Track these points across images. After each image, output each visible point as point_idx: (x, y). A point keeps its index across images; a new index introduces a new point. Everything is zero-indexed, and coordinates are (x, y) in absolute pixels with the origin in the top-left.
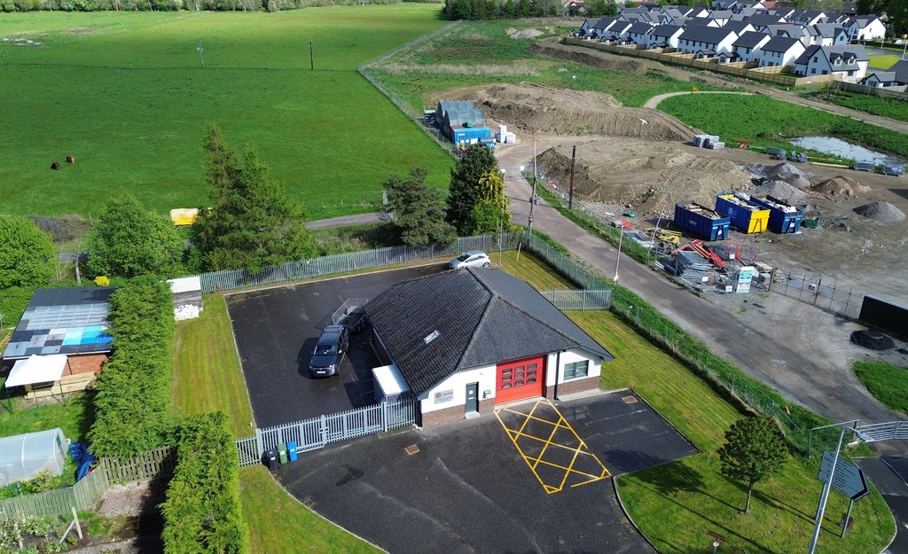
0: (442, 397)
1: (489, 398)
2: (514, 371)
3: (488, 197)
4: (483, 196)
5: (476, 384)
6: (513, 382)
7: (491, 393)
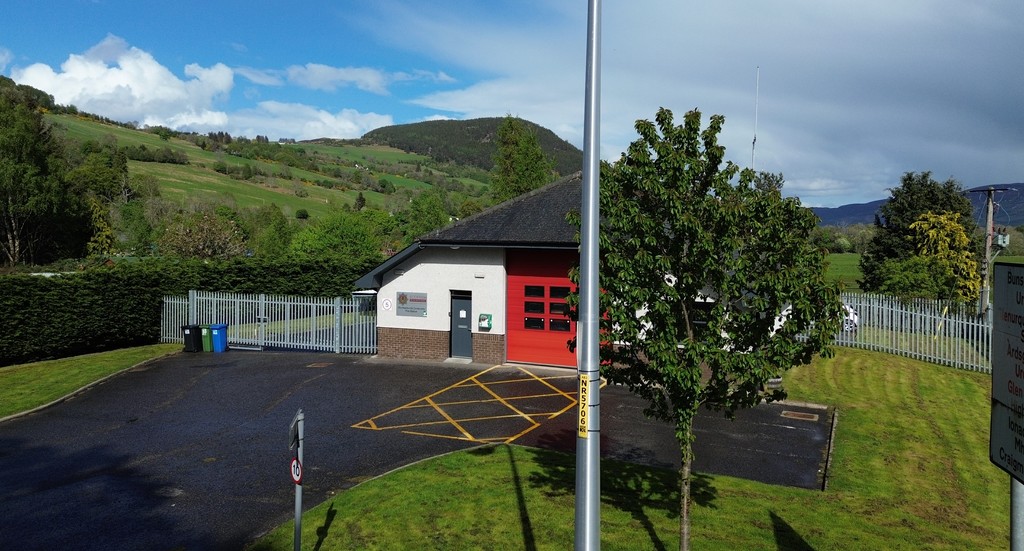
0: (409, 304)
1: (491, 332)
2: (547, 292)
3: (925, 252)
4: (917, 252)
5: (470, 293)
6: (547, 317)
7: (492, 322)
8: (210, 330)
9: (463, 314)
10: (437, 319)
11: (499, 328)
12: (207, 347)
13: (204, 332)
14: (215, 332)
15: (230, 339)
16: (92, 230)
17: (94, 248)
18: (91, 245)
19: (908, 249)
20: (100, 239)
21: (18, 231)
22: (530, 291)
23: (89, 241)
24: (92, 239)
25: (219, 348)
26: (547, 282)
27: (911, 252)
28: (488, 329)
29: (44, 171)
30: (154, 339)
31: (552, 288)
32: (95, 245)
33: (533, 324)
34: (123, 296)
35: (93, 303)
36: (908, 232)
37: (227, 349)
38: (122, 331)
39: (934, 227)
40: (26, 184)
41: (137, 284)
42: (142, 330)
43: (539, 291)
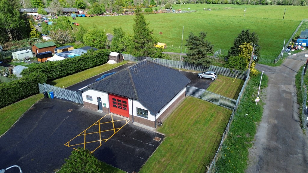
0: (89, 98)
1: (106, 107)
2: (117, 100)
3: (241, 54)
4: (240, 53)
5: (101, 98)
6: (117, 105)
7: (106, 105)
8: (49, 94)
9: (100, 102)
10: (95, 102)
11: (107, 106)
12: (49, 97)
13: (48, 94)
14: (50, 94)
15: (54, 95)
16: (31, 29)
17: (32, 34)
18: (31, 33)
19: (238, 52)
20: (33, 31)
21: (10, 32)
22: (113, 99)
23: (30, 32)
24: (31, 31)
25: (52, 98)
26: (117, 98)
27: (239, 53)
28: (105, 106)
29: (13, 15)
30: (39, 93)
31: (118, 100)
32: (32, 33)
33: (115, 106)
34: (27, 86)
35: (20, 90)
36: (239, 47)
37: (54, 97)
38: (29, 94)
39: (245, 47)
40: (8, 20)
41: (30, 83)
42: (34, 92)
43: (115, 100)
